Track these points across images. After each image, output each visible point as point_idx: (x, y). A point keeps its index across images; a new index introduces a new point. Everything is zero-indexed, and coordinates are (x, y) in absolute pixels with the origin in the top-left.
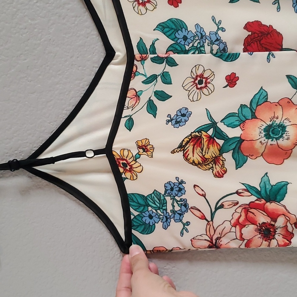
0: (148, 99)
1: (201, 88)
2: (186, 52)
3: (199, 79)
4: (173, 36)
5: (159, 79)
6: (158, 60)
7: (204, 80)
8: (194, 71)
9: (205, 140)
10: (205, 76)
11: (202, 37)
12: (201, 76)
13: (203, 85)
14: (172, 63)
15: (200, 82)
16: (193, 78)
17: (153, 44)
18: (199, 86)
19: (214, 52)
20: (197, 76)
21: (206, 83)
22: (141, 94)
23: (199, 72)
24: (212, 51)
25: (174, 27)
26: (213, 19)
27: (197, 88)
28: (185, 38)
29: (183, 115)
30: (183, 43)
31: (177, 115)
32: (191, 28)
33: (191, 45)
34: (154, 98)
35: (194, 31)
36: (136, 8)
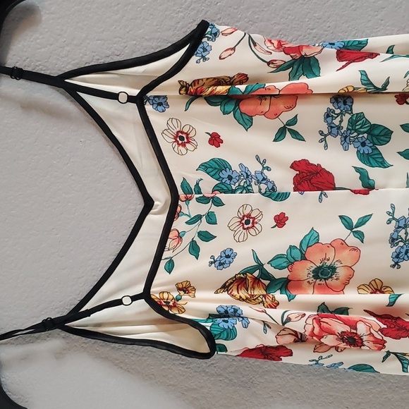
0: (191, 240)
1: (248, 228)
2: (233, 192)
3: (246, 219)
4: (217, 176)
5: (204, 219)
6: (204, 200)
7: (251, 220)
8: (241, 210)
9: (250, 281)
10: (252, 216)
11: (248, 176)
12: (249, 216)
13: (250, 225)
14: (218, 203)
15: (248, 222)
16: (240, 218)
17: (197, 184)
18: (246, 226)
19: (263, 191)
20: (244, 216)
21: (253, 223)
22: (184, 235)
23: (247, 212)
24: (260, 189)
25: (217, 167)
26: (258, 158)
27: (244, 229)
28: (230, 178)
29: (228, 257)
30: (228, 182)
31: (221, 257)
32: (236, 167)
33: (237, 184)
34: (197, 239)
35: (238, 170)
36: (176, 149)
